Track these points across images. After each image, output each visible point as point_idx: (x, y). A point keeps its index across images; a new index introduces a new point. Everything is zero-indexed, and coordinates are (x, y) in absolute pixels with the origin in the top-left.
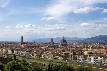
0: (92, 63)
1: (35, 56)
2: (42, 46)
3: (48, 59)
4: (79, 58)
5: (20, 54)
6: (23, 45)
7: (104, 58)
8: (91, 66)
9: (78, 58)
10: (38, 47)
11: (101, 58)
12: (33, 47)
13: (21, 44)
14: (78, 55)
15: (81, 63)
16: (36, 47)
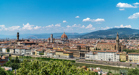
0: (102, 60)
1: (36, 54)
2: (41, 43)
3: (52, 57)
4: (88, 55)
5: (17, 53)
6: (19, 42)
7: (115, 54)
8: (101, 64)
9: (86, 55)
10: (38, 44)
11: (112, 55)
12: (31, 44)
13: (17, 41)
14: (86, 51)
15: (90, 61)
16: (35, 44)
